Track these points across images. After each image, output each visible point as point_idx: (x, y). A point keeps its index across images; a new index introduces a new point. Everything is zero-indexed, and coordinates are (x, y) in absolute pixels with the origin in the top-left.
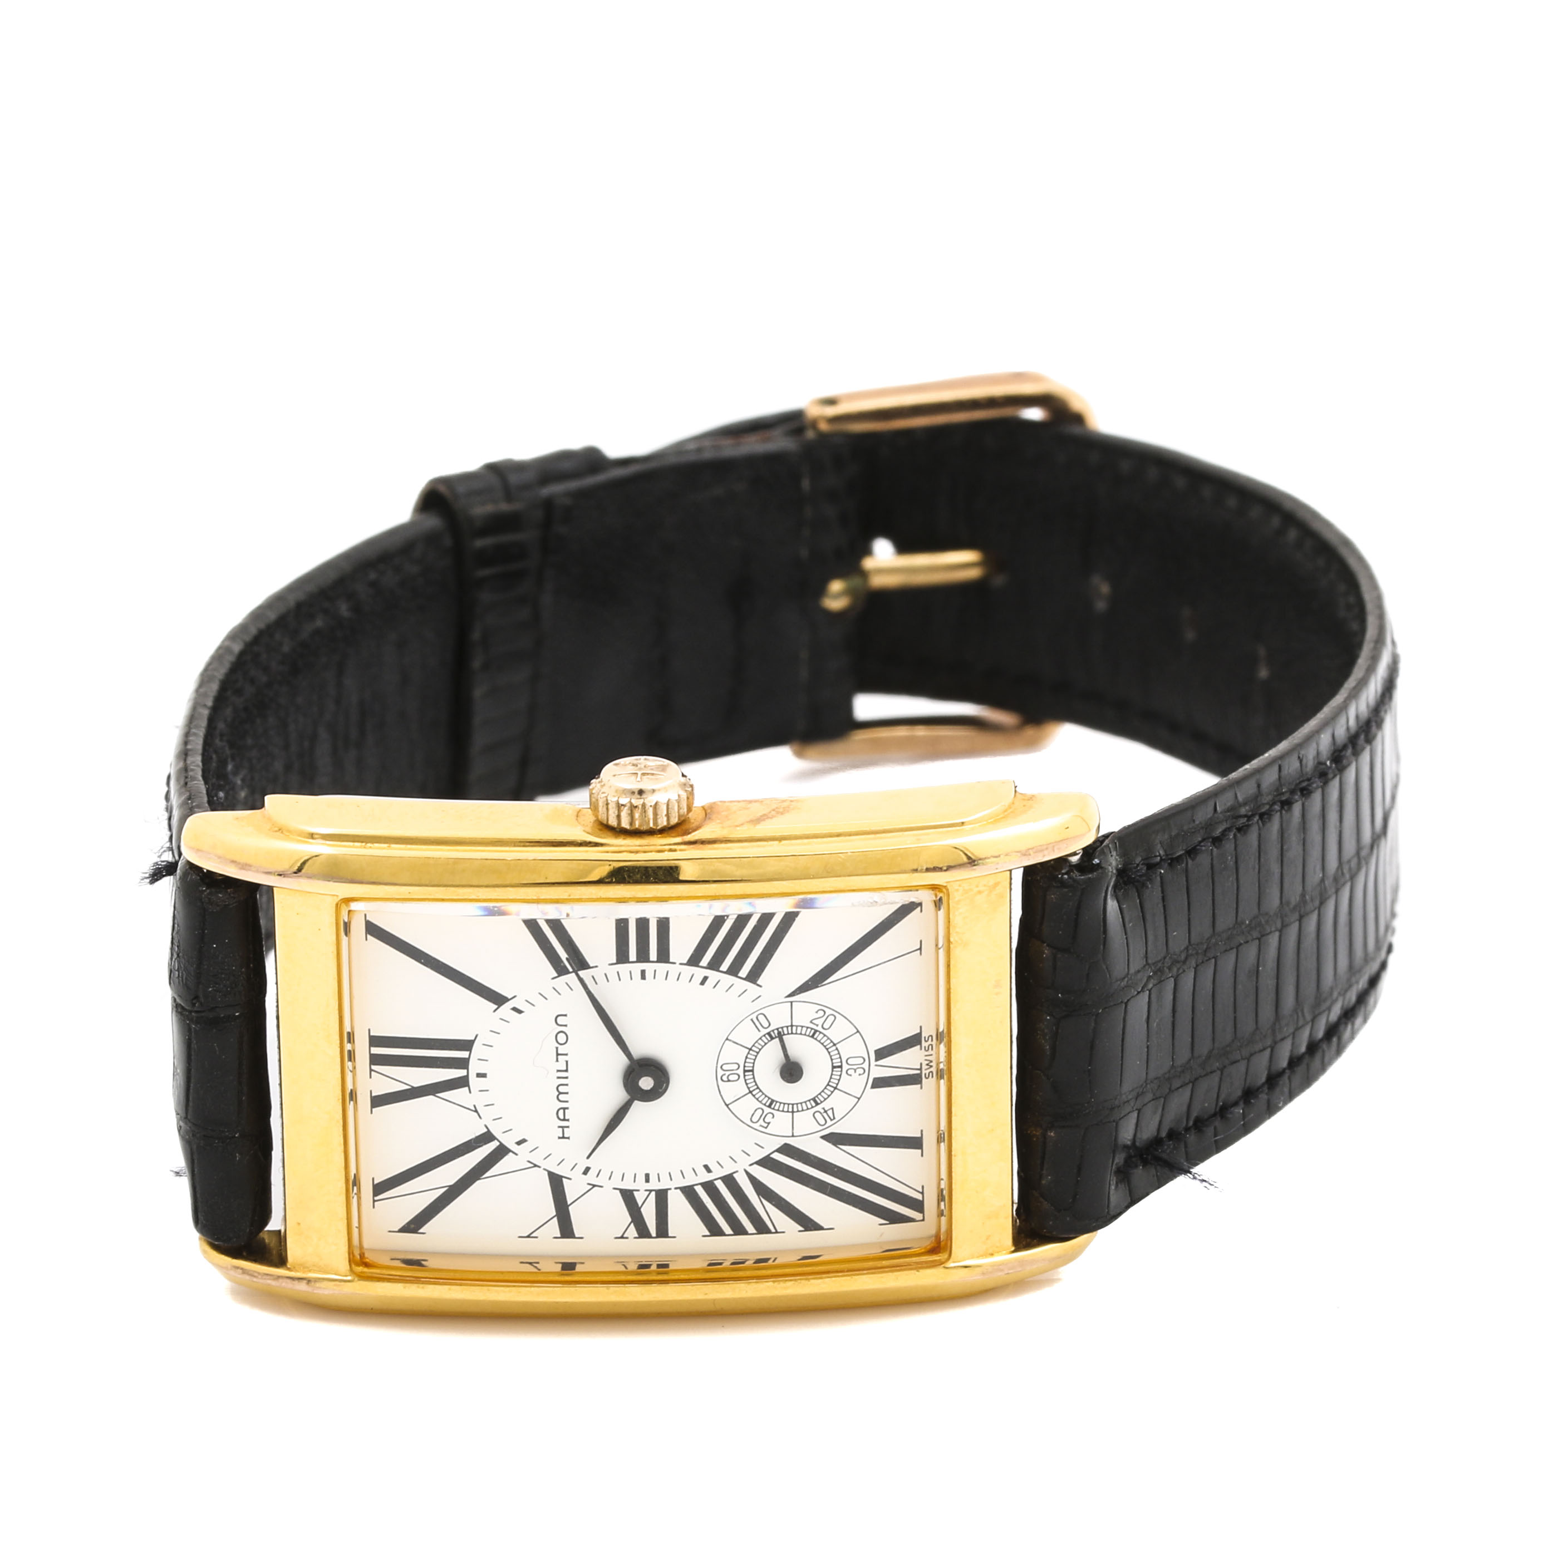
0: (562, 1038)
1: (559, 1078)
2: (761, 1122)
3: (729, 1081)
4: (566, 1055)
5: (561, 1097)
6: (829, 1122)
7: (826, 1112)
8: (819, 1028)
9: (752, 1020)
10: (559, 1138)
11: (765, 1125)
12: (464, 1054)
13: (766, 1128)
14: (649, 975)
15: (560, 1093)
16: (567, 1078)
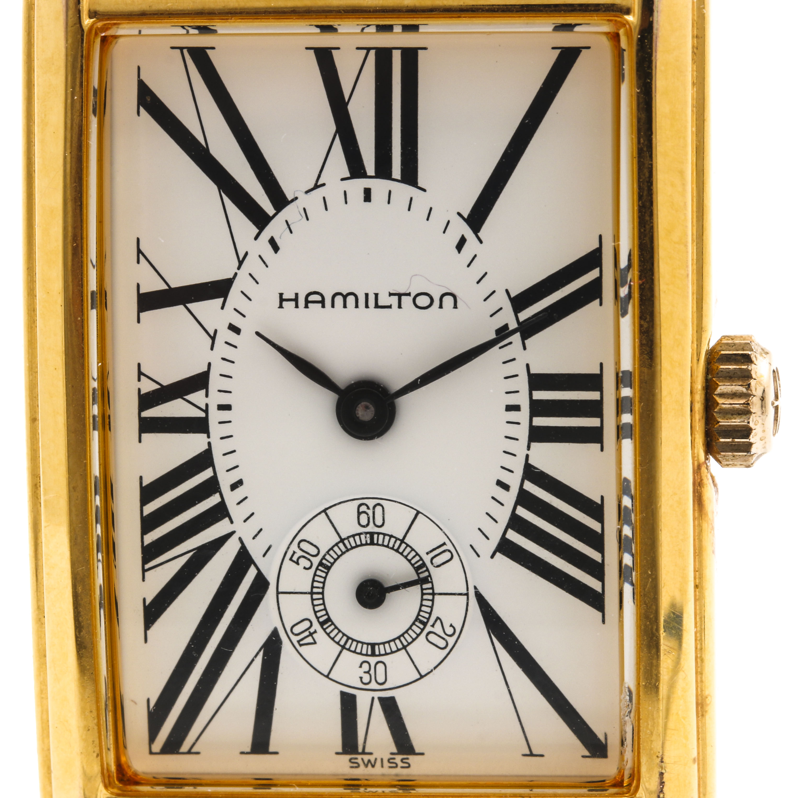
0: (423, 301)
1: (367, 295)
2: (300, 553)
3: (359, 513)
4: (400, 307)
5: (339, 300)
6: (295, 639)
7: (311, 634)
8: (428, 628)
9: (444, 544)
10: (281, 295)
11: (295, 558)
12: (396, 172)
13: (291, 559)
14: (513, 416)
15: (345, 297)
16: (367, 306)
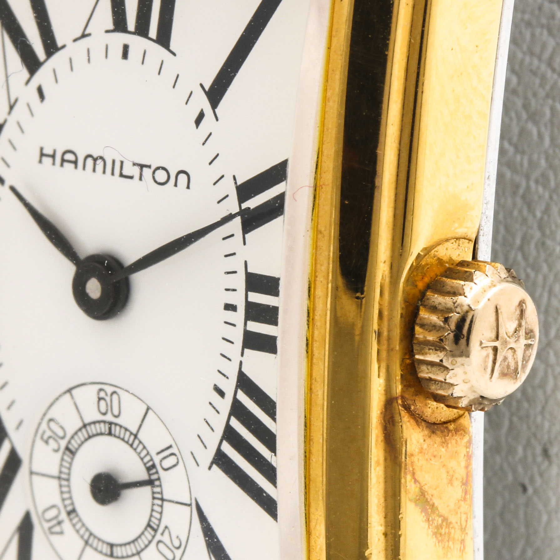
0: (161, 176)
1: (114, 162)
2: (48, 433)
3: (100, 399)
4: (141, 179)
5: (90, 162)
6: (47, 525)
7: (59, 523)
8: (158, 537)
9: (170, 447)
10: (42, 149)
11: (45, 437)
12: (153, 31)
13: (42, 438)
14: (230, 316)
15: (95, 160)
16: (113, 174)
